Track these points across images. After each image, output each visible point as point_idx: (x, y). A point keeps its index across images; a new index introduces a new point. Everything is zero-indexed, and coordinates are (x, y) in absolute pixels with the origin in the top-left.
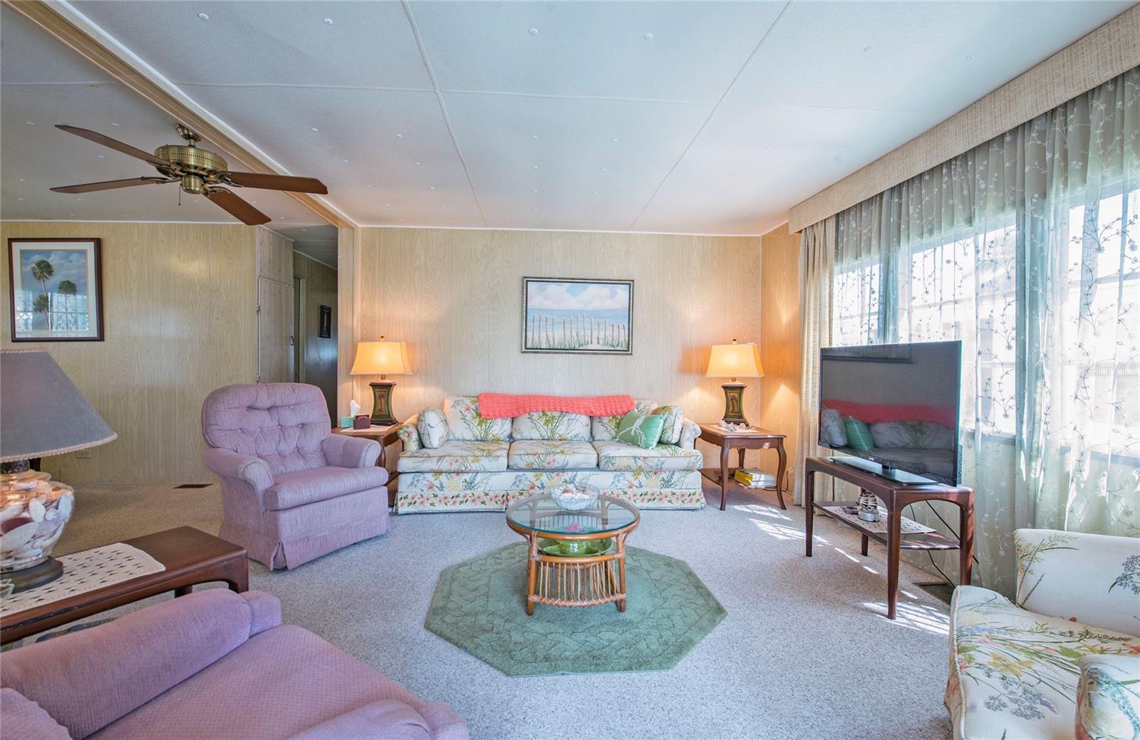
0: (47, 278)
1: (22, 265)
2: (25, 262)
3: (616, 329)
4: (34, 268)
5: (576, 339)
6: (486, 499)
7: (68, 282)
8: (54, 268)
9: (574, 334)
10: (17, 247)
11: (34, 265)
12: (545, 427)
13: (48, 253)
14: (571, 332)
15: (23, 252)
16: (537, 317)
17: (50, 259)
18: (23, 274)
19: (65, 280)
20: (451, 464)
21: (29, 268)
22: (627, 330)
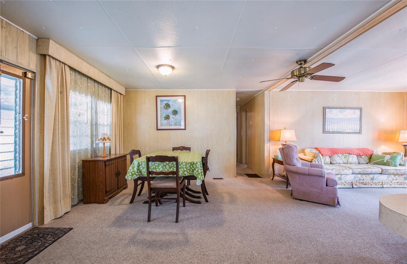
0: (168, 109)
1: (161, 104)
2: (161, 103)
3: (355, 125)
4: (164, 106)
5: (342, 128)
6: (345, 184)
7: (175, 110)
8: (171, 105)
9: (341, 127)
10: (159, 99)
11: (164, 105)
12: (345, 159)
13: (169, 101)
14: (340, 126)
15: (161, 100)
16: (329, 121)
17: (170, 102)
18: (161, 108)
19: (174, 110)
20: (336, 172)
21: (162, 106)
22: (359, 125)
